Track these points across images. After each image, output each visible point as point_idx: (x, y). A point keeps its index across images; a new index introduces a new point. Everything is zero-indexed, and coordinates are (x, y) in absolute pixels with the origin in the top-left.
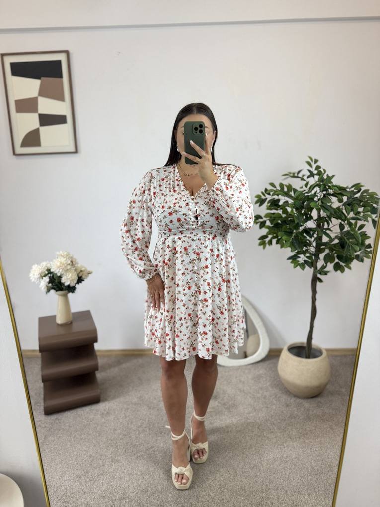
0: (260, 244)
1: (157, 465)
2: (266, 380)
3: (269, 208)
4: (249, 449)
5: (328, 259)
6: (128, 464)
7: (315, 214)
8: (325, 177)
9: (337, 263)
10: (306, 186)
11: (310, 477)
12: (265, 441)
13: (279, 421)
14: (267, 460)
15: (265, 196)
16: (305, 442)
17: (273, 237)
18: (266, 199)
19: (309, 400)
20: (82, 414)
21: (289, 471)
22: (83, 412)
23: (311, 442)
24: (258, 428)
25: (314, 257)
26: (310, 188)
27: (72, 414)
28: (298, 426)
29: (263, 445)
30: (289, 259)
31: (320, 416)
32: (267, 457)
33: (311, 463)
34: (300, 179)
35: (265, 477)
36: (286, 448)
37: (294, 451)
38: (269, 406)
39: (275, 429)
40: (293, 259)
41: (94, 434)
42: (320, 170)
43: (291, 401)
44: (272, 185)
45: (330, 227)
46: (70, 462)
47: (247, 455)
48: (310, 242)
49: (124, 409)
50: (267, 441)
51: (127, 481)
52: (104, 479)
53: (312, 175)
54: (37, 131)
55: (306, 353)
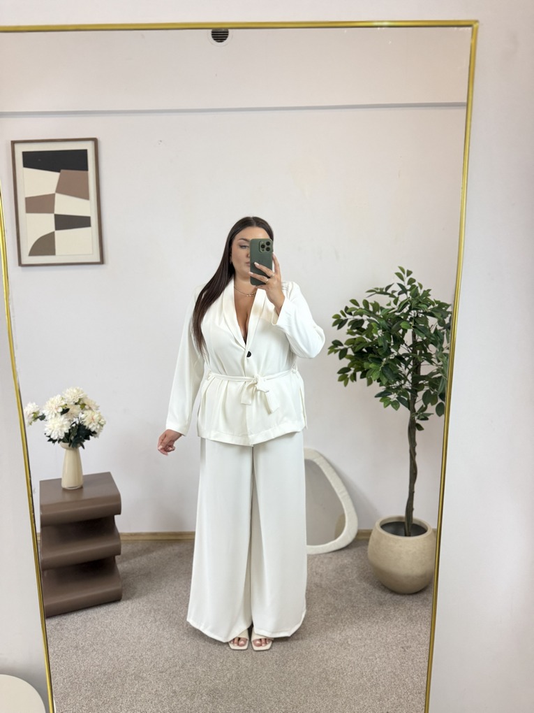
0: (340, 380)
2: (352, 572)
3: (350, 333)
4: (327, 662)
5: (428, 398)
6: (157, 682)
7: (408, 338)
8: (421, 292)
9: (441, 405)
10: (395, 303)
11: (411, 696)
12: (349, 650)
14: (352, 676)
15: (345, 316)
16: (405, 651)
17: (357, 370)
18: (347, 320)
19: (411, 597)
20: (94, 618)
21: (382, 688)
22: (95, 615)
24: (340, 634)
25: (409, 394)
26: (400, 306)
27: (80, 618)
28: (395, 631)
30: (376, 397)
34: (388, 296)
35: (348, 697)
36: (378, 660)
37: (389, 664)
39: (364, 634)
40: (383, 396)
41: (111, 644)
42: (416, 284)
43: (386, 598)
44: (354, 302)
46: (76, 681)
47: (324, 669)
48: (404, 375)
49: (152, 611)
53: (404, 291)
54: (52, 236)
55: (405, 529)
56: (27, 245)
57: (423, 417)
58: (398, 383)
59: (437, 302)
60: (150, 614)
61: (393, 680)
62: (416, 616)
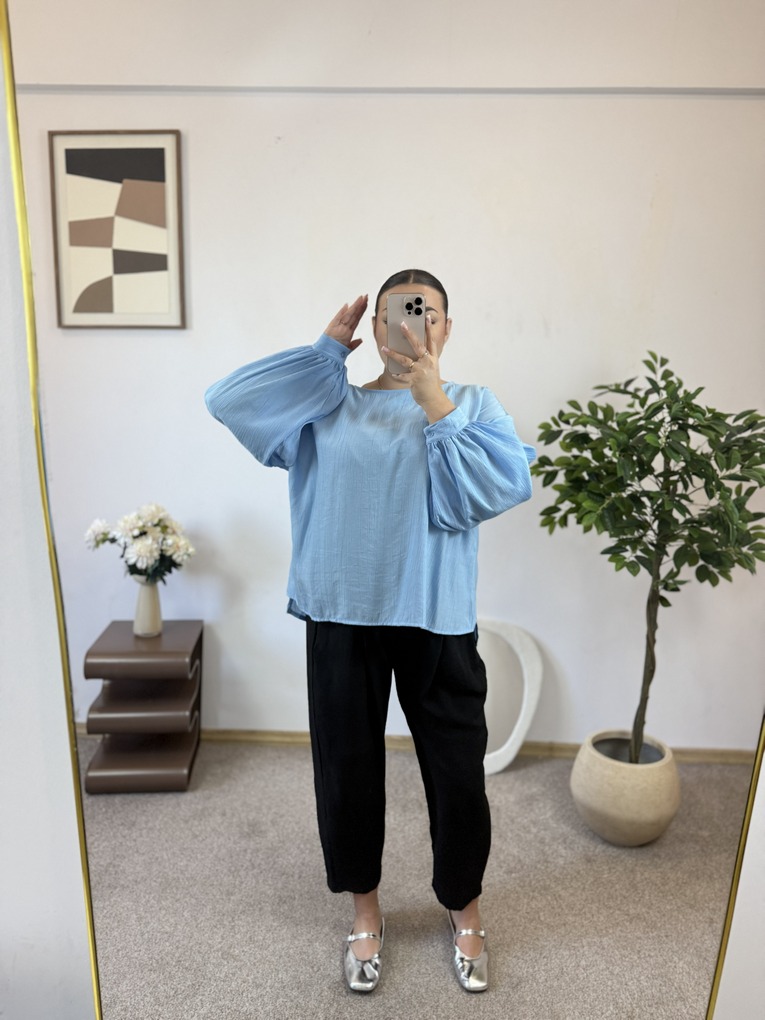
0: (543, 524)
1: (315, 969)
2: (545, 807)
3: (567, 447)
4: (508, 946)
5: (681, 558)
6: (255, 964)
7: (658, 463)
8: (681, 393)
9: (702, 566)
10: (642, 405)
12: (543, 930)
13: (571, 891)
14: (546, 971)
15: (558, 425)
16: (625, 936)
17: (571, 511)
18: (560, 432)
19: (634, 851)
20: (162, 857)
21: (593, 995)
23: (640, 938)
24: (528, 904)
25: (653, 549)
26: (647, 410)
28: (611, 904)
29: (538, 939)
30: (605, 552)
31: (656, 885)
32: (546, 965)
33: (639, 981)
34: (629, 397)
36: (586, 948)
37: (603, 955)
38: (550, 859)
40: (614, 553)
41: (187, 900)
42: (671, 379)
43: (597, 850)
44: (574, 404)
45: (688, 492)
46: (136, 954)
48: (646, 521)
49: (249, 851)
50: (545, 930)
51: (252, 999)
52: (206, 994)
53: (655, 388)
54: (108, 282)
55: (630, 751)
56: (72, 295)
57: (674, 587)
58: (636, 534)
59: (710, 411)
60: (244, 856)
61: (610, 983)
62: (642, 881)
